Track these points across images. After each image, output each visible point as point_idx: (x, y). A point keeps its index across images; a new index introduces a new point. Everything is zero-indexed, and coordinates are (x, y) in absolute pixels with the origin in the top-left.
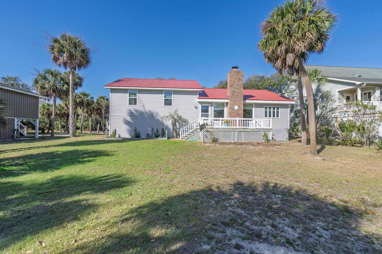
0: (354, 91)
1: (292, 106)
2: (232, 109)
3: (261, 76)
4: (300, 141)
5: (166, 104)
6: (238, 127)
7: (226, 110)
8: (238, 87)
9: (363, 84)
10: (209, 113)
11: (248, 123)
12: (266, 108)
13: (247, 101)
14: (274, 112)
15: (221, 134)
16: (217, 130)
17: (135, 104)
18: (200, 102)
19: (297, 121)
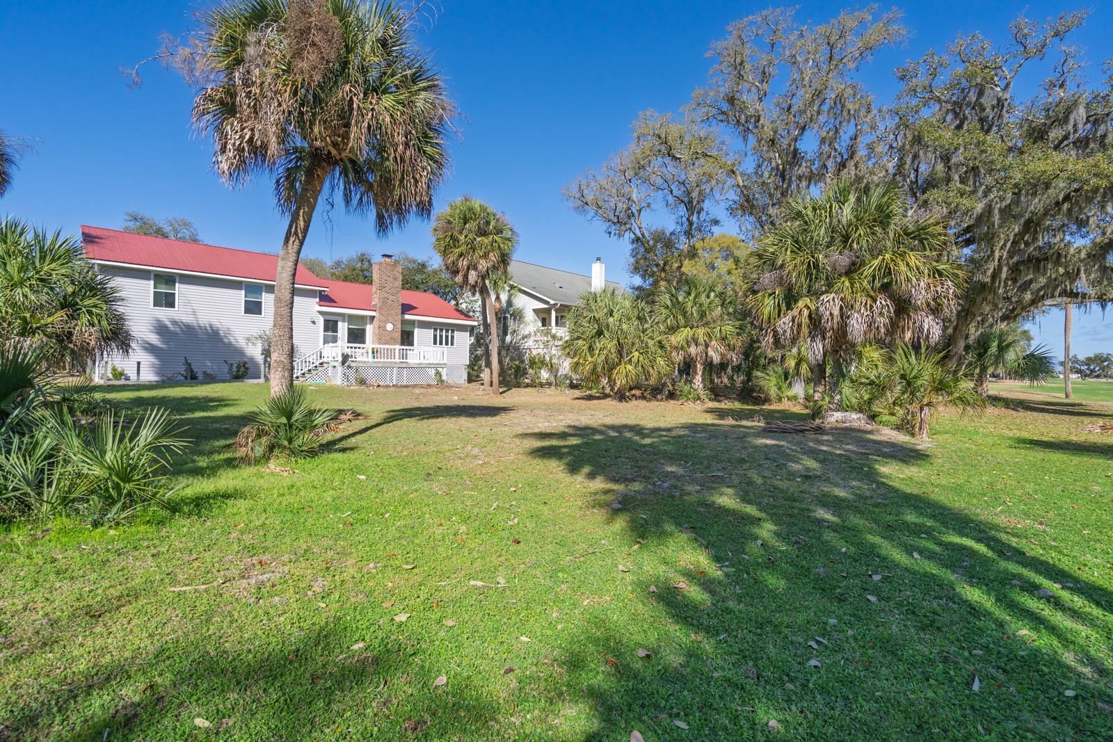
0: (548, 311)
1: (472, 329)
2: (382, 328)
3: (420, 261)
4: (483, 384)
5: (248, 311)
6: (397, 360)
7: (369, 329)
8: (393, 291)
9: (557, 304)
10: (339, 334)
11: (406, 355)
12: (435, 330)
13: (407, 317)
14: (447, 337)
15: (371, 371)
16: (365, 365)
17: (172, 305)
18: (321, 313)
19: (479, 352)
